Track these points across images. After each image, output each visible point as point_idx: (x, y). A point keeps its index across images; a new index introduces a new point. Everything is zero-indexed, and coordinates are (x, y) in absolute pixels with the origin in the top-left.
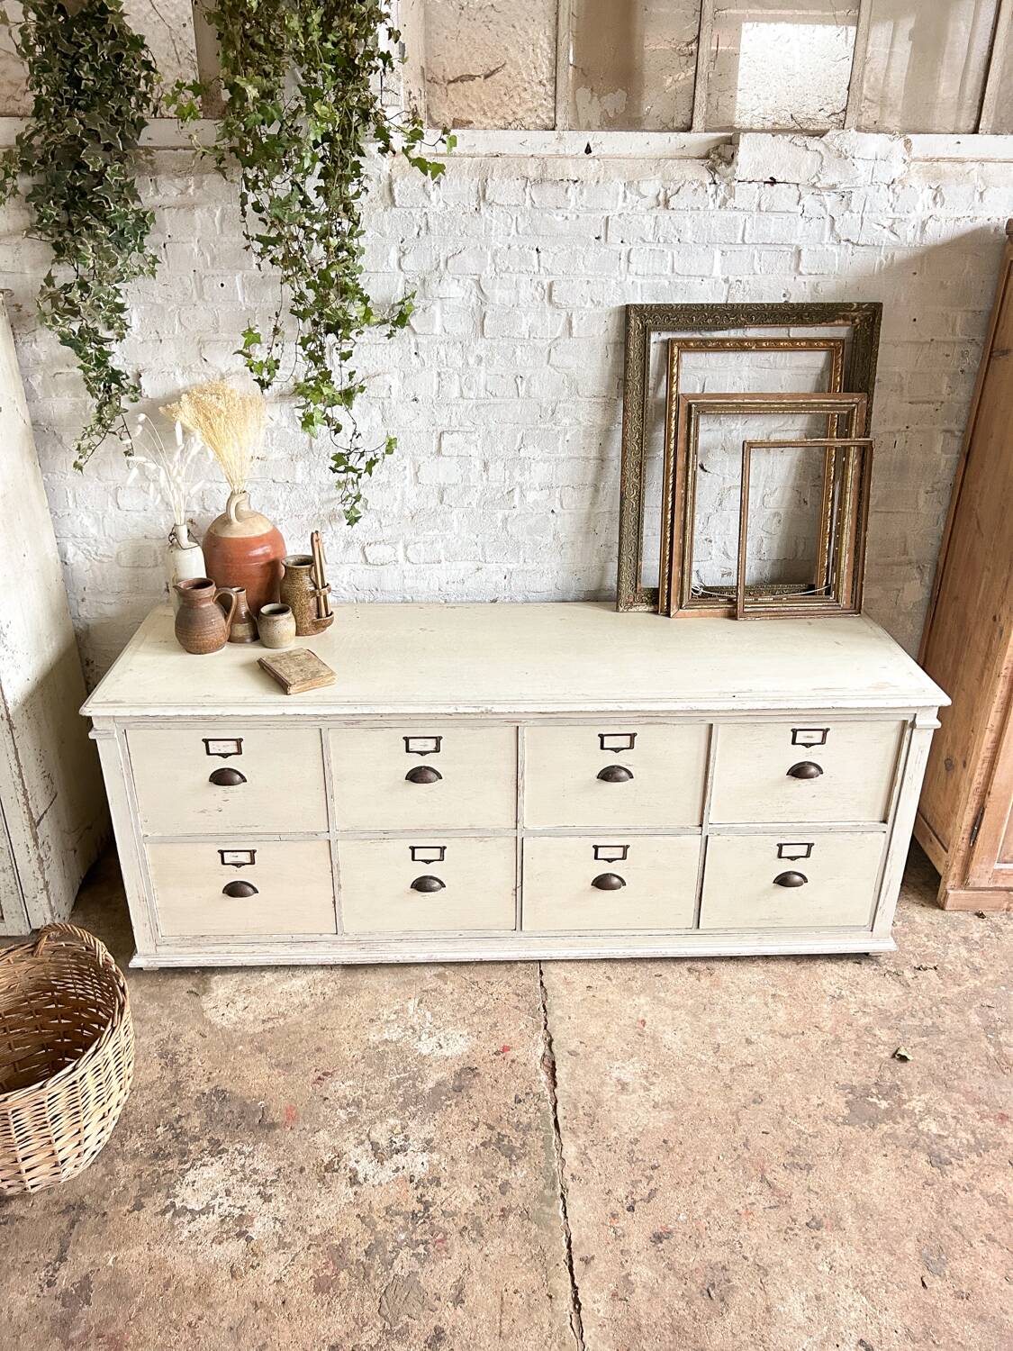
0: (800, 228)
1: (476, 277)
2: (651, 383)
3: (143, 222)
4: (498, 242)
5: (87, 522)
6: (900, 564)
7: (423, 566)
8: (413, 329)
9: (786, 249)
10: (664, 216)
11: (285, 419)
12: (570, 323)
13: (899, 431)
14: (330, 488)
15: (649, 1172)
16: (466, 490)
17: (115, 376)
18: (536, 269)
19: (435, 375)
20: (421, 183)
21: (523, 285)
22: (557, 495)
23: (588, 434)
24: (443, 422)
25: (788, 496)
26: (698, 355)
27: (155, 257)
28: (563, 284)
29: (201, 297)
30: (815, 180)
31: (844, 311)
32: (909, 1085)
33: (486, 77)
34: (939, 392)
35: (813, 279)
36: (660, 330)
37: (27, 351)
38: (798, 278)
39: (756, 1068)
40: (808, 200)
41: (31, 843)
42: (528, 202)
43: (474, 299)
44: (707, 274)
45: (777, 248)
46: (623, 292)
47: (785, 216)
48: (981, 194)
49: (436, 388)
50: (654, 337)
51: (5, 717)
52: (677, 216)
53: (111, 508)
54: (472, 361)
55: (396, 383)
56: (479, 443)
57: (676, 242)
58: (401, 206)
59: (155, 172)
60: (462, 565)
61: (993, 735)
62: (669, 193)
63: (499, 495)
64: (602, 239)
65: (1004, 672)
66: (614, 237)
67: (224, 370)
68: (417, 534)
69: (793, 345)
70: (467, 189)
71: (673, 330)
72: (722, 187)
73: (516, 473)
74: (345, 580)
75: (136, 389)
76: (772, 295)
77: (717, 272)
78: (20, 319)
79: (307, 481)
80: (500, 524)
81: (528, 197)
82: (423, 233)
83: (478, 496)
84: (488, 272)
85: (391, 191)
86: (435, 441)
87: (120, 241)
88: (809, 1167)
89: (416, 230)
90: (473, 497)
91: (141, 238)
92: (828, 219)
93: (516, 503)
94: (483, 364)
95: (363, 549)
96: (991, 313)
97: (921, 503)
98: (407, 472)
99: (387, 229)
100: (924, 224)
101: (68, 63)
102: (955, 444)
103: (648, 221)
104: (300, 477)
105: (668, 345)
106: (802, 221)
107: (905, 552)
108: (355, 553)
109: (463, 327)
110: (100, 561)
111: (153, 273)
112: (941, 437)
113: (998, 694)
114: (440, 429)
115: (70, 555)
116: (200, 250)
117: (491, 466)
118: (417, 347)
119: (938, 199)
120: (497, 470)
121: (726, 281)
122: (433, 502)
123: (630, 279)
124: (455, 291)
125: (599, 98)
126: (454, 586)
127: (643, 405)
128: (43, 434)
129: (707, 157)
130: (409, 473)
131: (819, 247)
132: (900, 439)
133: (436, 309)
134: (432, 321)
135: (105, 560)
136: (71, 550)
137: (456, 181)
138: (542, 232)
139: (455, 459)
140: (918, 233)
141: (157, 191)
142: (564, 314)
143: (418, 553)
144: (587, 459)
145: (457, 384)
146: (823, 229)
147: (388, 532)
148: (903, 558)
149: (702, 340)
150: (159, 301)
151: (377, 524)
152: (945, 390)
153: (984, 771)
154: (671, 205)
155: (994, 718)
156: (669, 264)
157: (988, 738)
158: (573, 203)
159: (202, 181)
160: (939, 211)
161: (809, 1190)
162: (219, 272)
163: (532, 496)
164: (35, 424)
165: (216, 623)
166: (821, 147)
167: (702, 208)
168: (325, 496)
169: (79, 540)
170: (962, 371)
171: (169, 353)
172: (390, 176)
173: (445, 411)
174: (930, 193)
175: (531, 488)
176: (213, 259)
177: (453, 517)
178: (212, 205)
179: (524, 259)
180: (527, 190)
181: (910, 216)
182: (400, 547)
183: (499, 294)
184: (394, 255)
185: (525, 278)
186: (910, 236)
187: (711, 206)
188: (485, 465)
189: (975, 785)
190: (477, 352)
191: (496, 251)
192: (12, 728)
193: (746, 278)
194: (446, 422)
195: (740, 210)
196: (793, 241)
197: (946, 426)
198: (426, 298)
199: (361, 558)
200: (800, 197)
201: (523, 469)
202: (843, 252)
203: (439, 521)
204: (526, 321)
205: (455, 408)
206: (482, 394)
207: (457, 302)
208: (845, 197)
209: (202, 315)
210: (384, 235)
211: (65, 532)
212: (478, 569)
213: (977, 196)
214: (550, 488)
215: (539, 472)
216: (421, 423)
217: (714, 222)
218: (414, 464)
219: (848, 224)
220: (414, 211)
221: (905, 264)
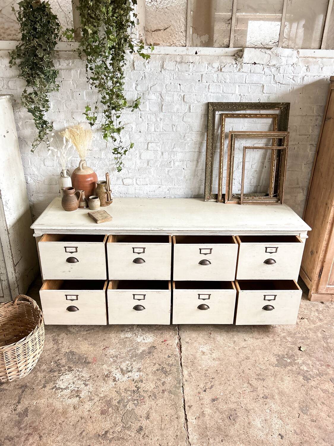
0: (263, 78)
2: (216, 127)
3: (55, 73)
4: (167, 82)
5: (34, 170)
6: (296, 188)
7: (142, 186)
8: (140, 109)
9: (259, 85)
10: (220, 74)
11: (98, 137)
12: (190, 108)
13: (296, 144)
14: (112, 160)
15: (211, 380)
16: (156, 161)
17: (45, 122)
18: (179, 90)
19: (147, 124)
20: (143, 63)
21: (175, 96)
22: (185, 164)
23: (195, 144)
24: (149, 139)
25: (259, 165)
26: (231, 119)
27: (58, 85)
28: (188, 95)
29: (73, 98)
30: (268, 63)
31: (278, 105)
32: (297, 355)
33: (164, 30)
34: (308, 132)
35: (267, 95)
36: (219, 110)
37: (17, 114)
38: (263, 94)
39: (247, 349)
40: (266, 70)
41: (13, 272)
42: (177, 69)
43: (159, 100)
44: (234, 93)
45: (257, 85)
46: (207, 99)
47: (259, 74)
48: (322, 68)
49: (147, 128)
50: (217, 113)
51: (6, 230)
52: (225, 74)
53: (42, 165)
54: (158, 120)
55: (134, 127)
56: (160, 146)
57: (224, 82)
58: (136, 70)
59: (59, 58)
60: (154, 186)
61: (326, 242)
62: (222, 67)
63: (166, 163)
64: (200, 81)
65: (329, 221)
66: (204, 81)
67: (79, 121)
68: (140, 175)
69: (261, 116)
70: (157, 64)
71: (223, 110)
72: (239, 65)
73: (172, 156)
74: (117, 190)
75: (51, 127)
76: (255, 100)
77: (237, 92)
78: (15, 104)
79: (105, 158)
80: (167, 173)
81: (177, 68)
82: (143, 79)
83: (160, 163)
84: (164, 91)
85: (133, 65)
86: (146, 145)
87: (48, 79)
88: (264, 380)
89: (141, 77)
90: (158, 164)
91: (54, 79)
92: (273, 76)
93: (172, 166)
94: (162, 121)
95: (123, 180)
96: (325, 106)
97: (303, 168)
98: (137, 155)
99: (132, 77)
100: (303, 78)
101: (33, 23)
102: (314, 149)
103: (215, 76)
104: (103, 156)
105: (221, 115)
106: (264, 76)
107: (298, 184)
108: (120, 181)
109: (156, 109)
110: (39, 183)
111: (58, 90)
112: (309, 147)
113: (327, 228)
114: (148, 142)
115: (29, 180)
116: (73, 83)
117: (164, 154)
118: (141, 115)
119: (308, 70)
120: (166, 155)
121: (240, 95)
122: (146, 165)
123: (209, 94)
124: (153, 97)
125: (200, 37)
126: (152, 193)
127: (213, 135)
128: (21, 141)
129: (234, 56)
130: (138, 155)
131: (270, 85)
132: (296, 147)
133: (147, 103)
134: (146, 107)
135: (40, 182)
136: (29, 179)
137: (154, 62)
138: (181, 79)
139: (153, 151)
140: (302, 81)
141: (60, 64)
142: (188, 105)
143: (140, 181)
144: (195, 152)
145: (154, 127)
146: (271, 79)
147: (131, 174)
148: (297, 186)
149: (232, 114)
150: (59, 99)
151: (127, 172)
152: (310, 131)
153: (323, 254)
154: (223, 70)
155: (326, 236)
156: (222, 90)
157: (324, 243)
158: (191, 70)
159: (74, 61)
160: (308, 73)
161: (264, 387)
162: (79, 90)
163: (177, 164)
164: (19, 138)
165: (75, 201)
166: (270, 53)
167: (232, 72)
168: (111, 163)
169: (32, 176)
170: (316, 125)
171: (62, 116)
172: (133, 60)
173: (149, 136)
174: (305, 68)
175: (177, 161)
176: (77, 86)
177: (152, 170)
178: (77, 69)
179: (175, 87)
180: (177, 65)
181: (299, 75)
182: (134, 179)
183: (167, 98)
184: (134, 86)
185: (176, 93)
186: (299, 81)
188: (162, 153)
189: (320, 259)
190: (160, 117)
191: (166, 84)
192: (8, 233)
193: (246, 94)
194: (150, 139)
195: (244, 72)
196: (261, 83)
197: (311, 143)
198: (144, 99)
199: (122, 183)
200: (264, 69)
201: (174, 155)
202: (277, 86)
203: (147, 171)
204: (176, 107)
205: (153, 135)
206: (162, 130)
207: (154, 101)
208: (278, 69)
209: (73, 104)
210: (131, 79)
211: (27, 173)
212: (159, 187)
213: (320, 69)
214: (183, 161)
215: (180, 156)
216: (142, 140)
217: (236, 76)
218: (139, 153)
219: (279, 77)
220: (141, 72)
221: (298, 90)
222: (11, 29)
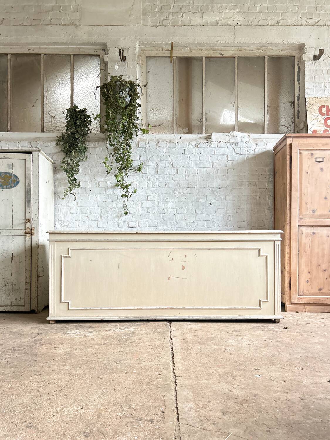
0: (227, 151)
1: (156, 162)
3: (86, 149)
4: (161, 154)
5: (62, 216)
7: (142, 228)
8: (142, 172)
9: (225, 155)
10: (197, 149)
11: (112, 192)
12: (177, 171)
13: (257, 195)
14: (121, 208)
16: (154, 209)
17: (75, 179)
18: (169, 160)
19: (147, 182)
20: (144, 143)
21: (166, 164)
22: (176, 210)
23: (182, 196)
25: (232, 210)
27: (87, 157)
28: (175, 163)
29: (96, 165)
30: (229, 141)
33: (159, 126)
34: (266, 186)
35: (231, 161)
37: (56, 177)
38: (228, 161)
40: (228, 145)
41: (36, 281)
42: (167, 146)
43: (156, 166)
44: (208, 160)
45: (223, 155)
46: (189, 164)
47: (224, 148)
48: (266, 144)
49: (147, 185)
52: (200, 149)
53: (69, 213)
54: (155, 179)
55: (138, 184)
56: (157, 198)
57: (200, 154)
58: (140, 147)
59: (89, 142)
60: (152, 228)
61: (288, 255)
62: (198, 144)
63: (161, 210)
64: (184, 154)
65: (287, 237)
66: (186, 153)
67: (99, 181)
68: (141, 220)
70: (154, 144)
72: (209, 143)
73: (166, 205)
75: (79, 185)
77: (210, 160)
78: (55, 170)
79: (116, 207)
80: (162, 217)
81: (167, 145)
82: (145, 153)
83: (156, 210)
84: (159, 160)
85: (138, 144)
86: (146, 197)
87: (80, 152)
89: (143, 152)
90: (155, 211)
91: (85, 152)
92: (233, 149)
93: (166, 212)
94: (158, 180)
95: (128, 223)
97: (266, 213)
99: (137, 152)
100: (255, 150)
101: (75, 120)
102: (272, 198)
103: (194, 150)
104: (114, 206)
106: (227, 149)
107: (264, 226)
109: (153, 172)
111: (86, 160)
112: (268, 196)
113: (287, 243)
114: (148, 195)
115: (57, 225)
116: (97, 156)
118: (143, 176)
119: (257, 145)
120: (161, 204)
121: (212, 162)
122: (146, 212)
123: (190, 161)
124: (152, 164)
125: (182, 129)
129: (206, 138)
130: (140, 205)
131: (232, 155)
132: (258, 197)
133: (147, 168)
134: (146, 171)
136: (57, 223)
137: (152, 142)
138: (170, 152)
139: (151, 201)
140: (254, 152)
141: (89, 145)
142: (176, 169)
143: (142, 224)
145: (152, 185)
146: (232, 151)
147: (134, 219)
148: (264, 227)
150: (86, 167)
151: (132, 217)
153: (288, 266)
154: (198, 146)
155: (287, 250)
156: (199, 159)
158: (177, 146)
159: (99, 143)
160: (257, 147)
162: (100, 160)
163: (169, 210)
164: (55, 193)
166: (229, 135)
167: (205, 147)
168: (120, 210)
169: (59, 221)
170: (270, 181)
171: (87, 178)
172: (138, 142)
173: (149, 190)
174: (255, 144)
175: (169, 208)
176: (99, 158)
177: (150, 215)
178: (100, 147)
179: (167, 158)
180: (167, 144)
181: (252, 148)
182: (137, 223)
183: (161, 165)
184: (138, 157)
185: (167, 162)
186: (252, 152)
187: (207, 147)
188: (158, 203)
189: (287, 271)
190: (156, 177)
191: (161, 156)
193: (216, 161)
194: (149, 193)
195: (213, 147)
196: (226, 154)
197: (269, 194)
198: (145, 166)
199: (128, 226)
200: (226, 145)
201: (167, 204)
202: (238, 156)
203: (147, 216)
204: (167, 171)
205: (151, 190)
206: (158, 187)
207: (152, 167)
208: (236, 145)
209: (96, 170)
210: (136, 153)
211: (56, 219)
212: (156, 229)
213: (265, 145)
214: (174, 208)
215: (171, 205)
216: (143, 193)
217: (208, 150)
218: (141, 203)
219: (238, 150)
220: (143, 148)
221: (252, 158)
222: (60, 127)
